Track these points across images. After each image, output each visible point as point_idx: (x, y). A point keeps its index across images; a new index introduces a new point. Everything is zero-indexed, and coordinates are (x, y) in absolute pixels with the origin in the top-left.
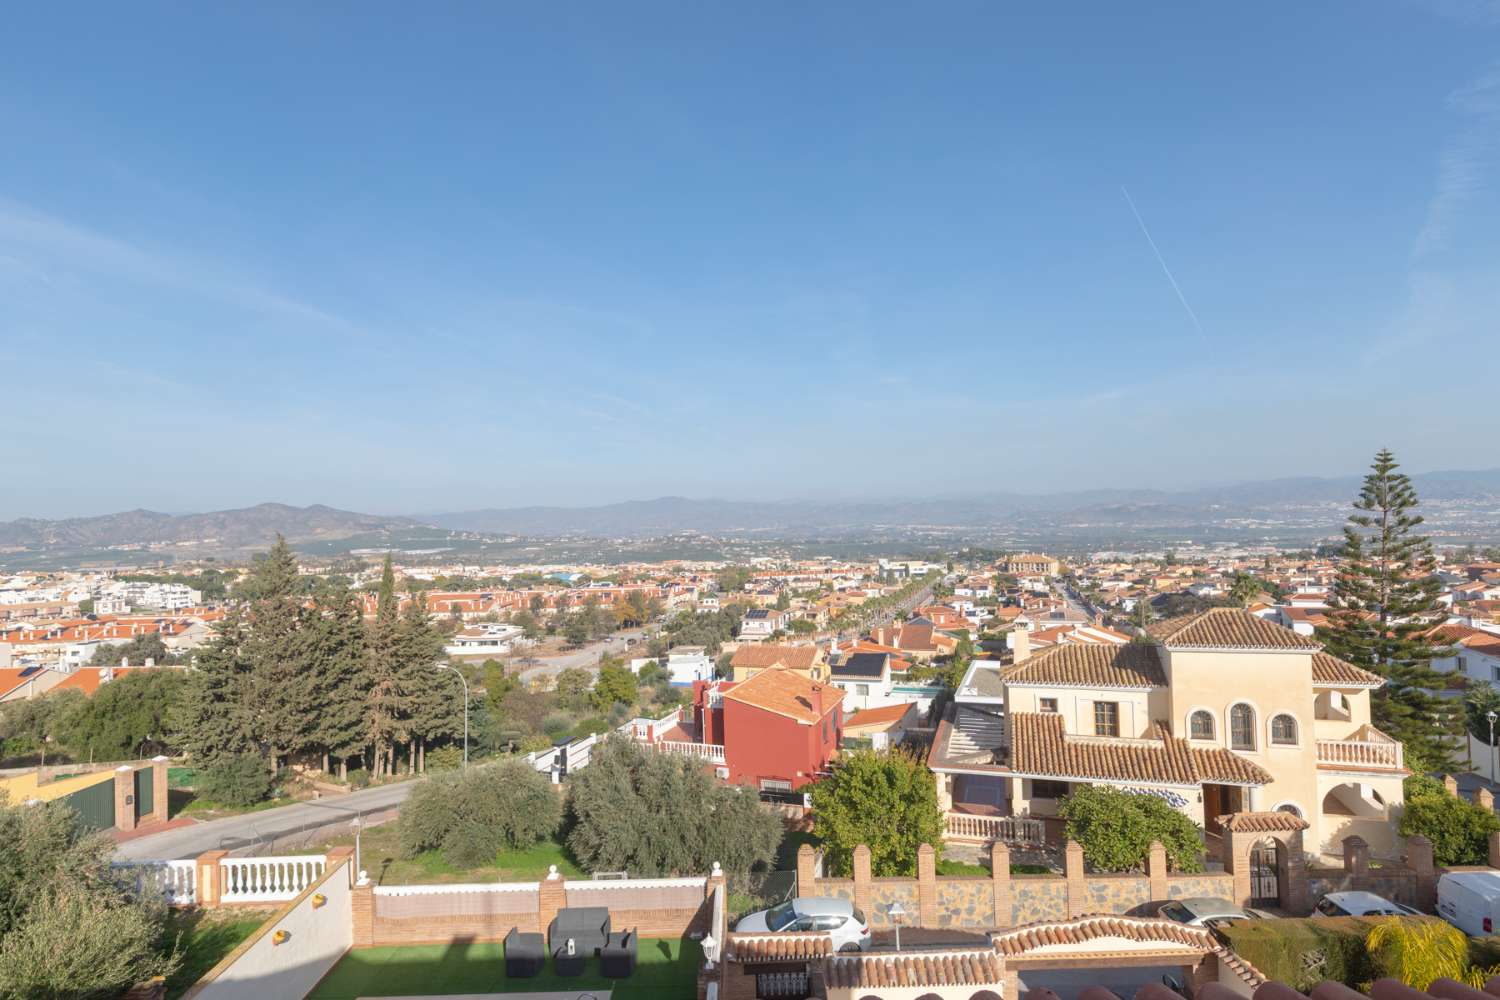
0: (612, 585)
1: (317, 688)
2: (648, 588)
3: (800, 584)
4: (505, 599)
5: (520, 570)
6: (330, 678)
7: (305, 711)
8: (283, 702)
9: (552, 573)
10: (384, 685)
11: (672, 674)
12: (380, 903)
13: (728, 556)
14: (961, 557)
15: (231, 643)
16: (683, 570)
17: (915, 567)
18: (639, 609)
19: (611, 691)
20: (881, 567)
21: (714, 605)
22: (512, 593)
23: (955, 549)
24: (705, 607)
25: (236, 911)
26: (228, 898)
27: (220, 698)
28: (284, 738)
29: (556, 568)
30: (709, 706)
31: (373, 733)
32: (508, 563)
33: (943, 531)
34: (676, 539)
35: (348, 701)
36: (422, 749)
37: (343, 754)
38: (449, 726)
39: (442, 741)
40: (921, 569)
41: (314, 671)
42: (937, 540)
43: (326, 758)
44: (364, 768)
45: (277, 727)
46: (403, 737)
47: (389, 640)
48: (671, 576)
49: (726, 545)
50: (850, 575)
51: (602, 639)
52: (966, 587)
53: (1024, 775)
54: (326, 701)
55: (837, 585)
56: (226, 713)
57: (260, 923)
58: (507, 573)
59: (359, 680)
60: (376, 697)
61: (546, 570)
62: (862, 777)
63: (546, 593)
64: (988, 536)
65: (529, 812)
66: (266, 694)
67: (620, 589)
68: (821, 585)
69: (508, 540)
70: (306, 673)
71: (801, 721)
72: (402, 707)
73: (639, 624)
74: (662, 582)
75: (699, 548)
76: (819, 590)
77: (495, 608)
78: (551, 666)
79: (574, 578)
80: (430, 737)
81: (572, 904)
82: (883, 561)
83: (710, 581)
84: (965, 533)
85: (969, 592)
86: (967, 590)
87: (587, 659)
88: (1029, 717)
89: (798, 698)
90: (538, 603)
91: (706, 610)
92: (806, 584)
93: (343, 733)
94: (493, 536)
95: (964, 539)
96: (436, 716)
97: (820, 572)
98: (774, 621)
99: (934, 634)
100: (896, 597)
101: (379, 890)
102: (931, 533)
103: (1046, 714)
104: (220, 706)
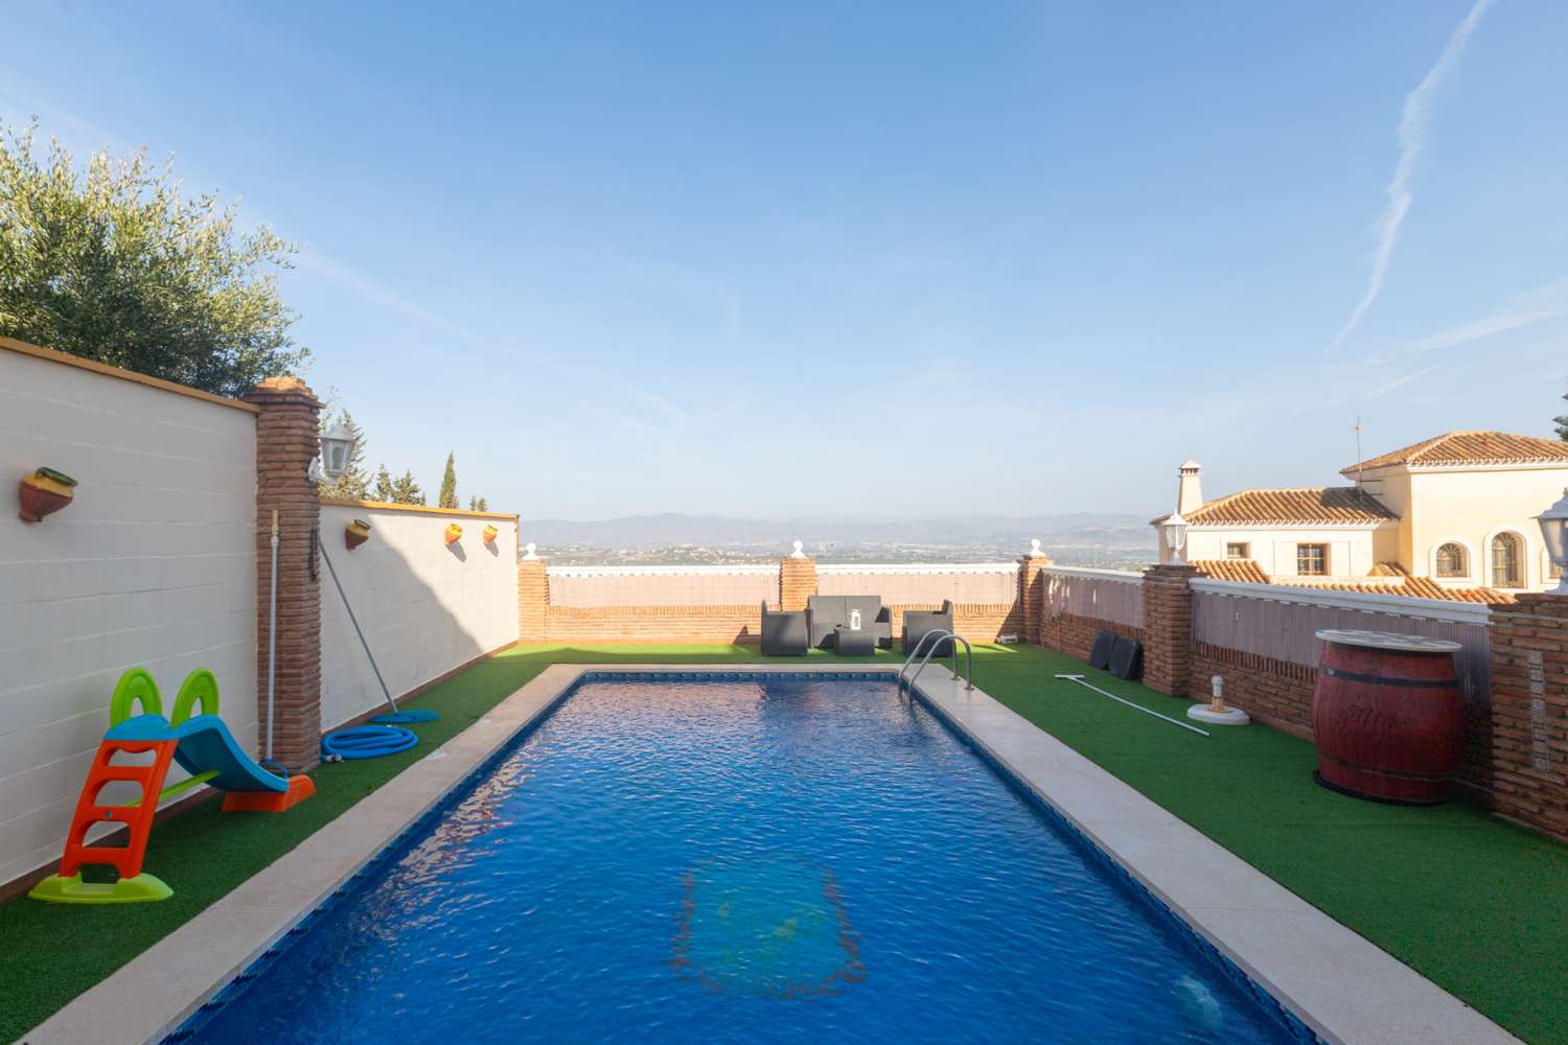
33: (926, 549)
34: (676, 551)
75: (697, 559)
103: (1235, 561)
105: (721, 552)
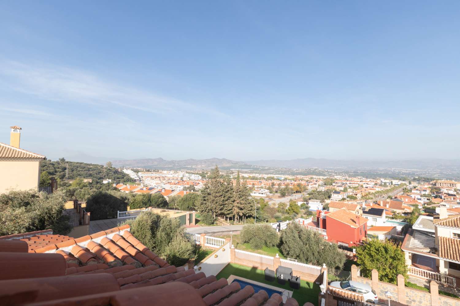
0: (293, 181)
1: (223, 200)
2: (303, 183)
3: (351, 185)
4: (265, 183)
5: (269, 176)
6: (226, 198)
7: (221, 205)
8: (217, 203)
9: (277, 177)
10: (237, 201)
11: (310, 207)
12: (236, 253)
13: (327, 175)
14: (415, 180)
15: (207, 188)
16: (313, 178)
17: (395, 182)
18: (300, 188)
19: (293, 209)
20: (381, 181)
21: (323, 189)
22: (267, 181)
23: (412, 177)
24: (320, 189)
25: (207, 248)
26: (206, 245)
27: (205, 200)
28: (217, 211)
29: (278, 176)
30: (321, 218)
31: (235, 212)
32: (266, 174)
33: (407, 171)
34: (311, 169)
35: (229, 204)
36: (245, 218)
37: (228, 216)
38: (252, 213)
39: (250, 216)
40: (398, 183)
41: (223, 197)
42: (403, 174)
43: (225, 217)
44: (233, 220)
45: (215, 208)
46: (241, 214)
47: (238, 191)
48: (310, 180)
49: (327, 172)
50: (369, 183)
51: (290, 195)
52: (417, 190)
53: (445, 259)
54: (225, 204)
55: (364, 186)
56: (206, 204)
57: (212, 252)
58: (266, 176)
59: (232, 199)
60: (235, 204)
61: (275, 176)
62: (375, 248)
63: (276, 182)
64: (426, 173)
65: (271, 238)
66: (213, 200)
67: (295, 182)
68: (359, 185)
69: (266, 168)
70: (221, 197)
71: (352, 226)
72: (241, 207)
73: (300, 192)
74: (307, 181)
75: (318, 172)
76: (358, 187)
77: (263, 185)
78: (276, 201)
79: (283, 179)
80: (247, 215)
81: (282, 265)
82: (383, 180)
83: (322, 182)
84: (417, 172)
85: (418, 192)
86: (417, 191)
87: (286, 200)
88: (447, 239)
89: (351, 219)
90: (273, 184)
91: (320, 190)
92: (353, 185)
93: (228, 211)
94: (262, 167)
95: (416, 174)
96: (249, 210)
97: (358, 182)
98: (342, 195)
99: (403, 205)
100: (388, 191)
101: (236, 250)
102: (402, 171)
103: (456, 239)
104: (205, 202)
105: (326, 170)
